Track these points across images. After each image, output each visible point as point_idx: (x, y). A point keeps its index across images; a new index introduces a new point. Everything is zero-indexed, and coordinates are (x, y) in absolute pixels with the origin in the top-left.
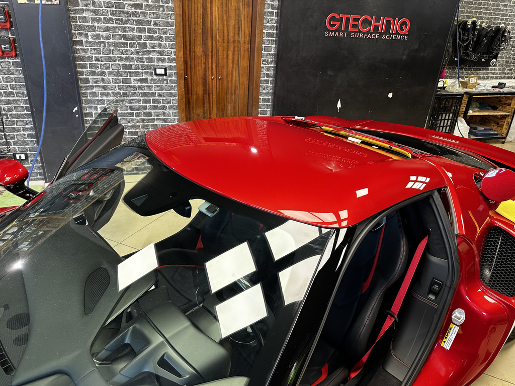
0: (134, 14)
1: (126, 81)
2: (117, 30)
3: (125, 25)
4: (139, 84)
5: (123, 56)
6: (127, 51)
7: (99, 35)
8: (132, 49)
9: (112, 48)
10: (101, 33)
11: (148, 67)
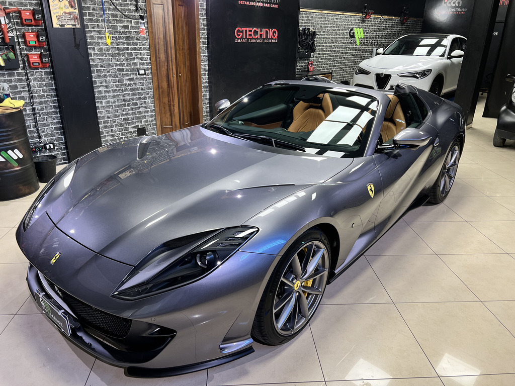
0: (124, 33)
1: (120, 81)
2: (113, 45)
3: (118, 41)
4: (129, 82)
5: (118, 63)
6: (120, 59)
7: (102, 48)
8: (124, 57)
9: (111, 57)
10: (104, 47)
11: (134, 70)
